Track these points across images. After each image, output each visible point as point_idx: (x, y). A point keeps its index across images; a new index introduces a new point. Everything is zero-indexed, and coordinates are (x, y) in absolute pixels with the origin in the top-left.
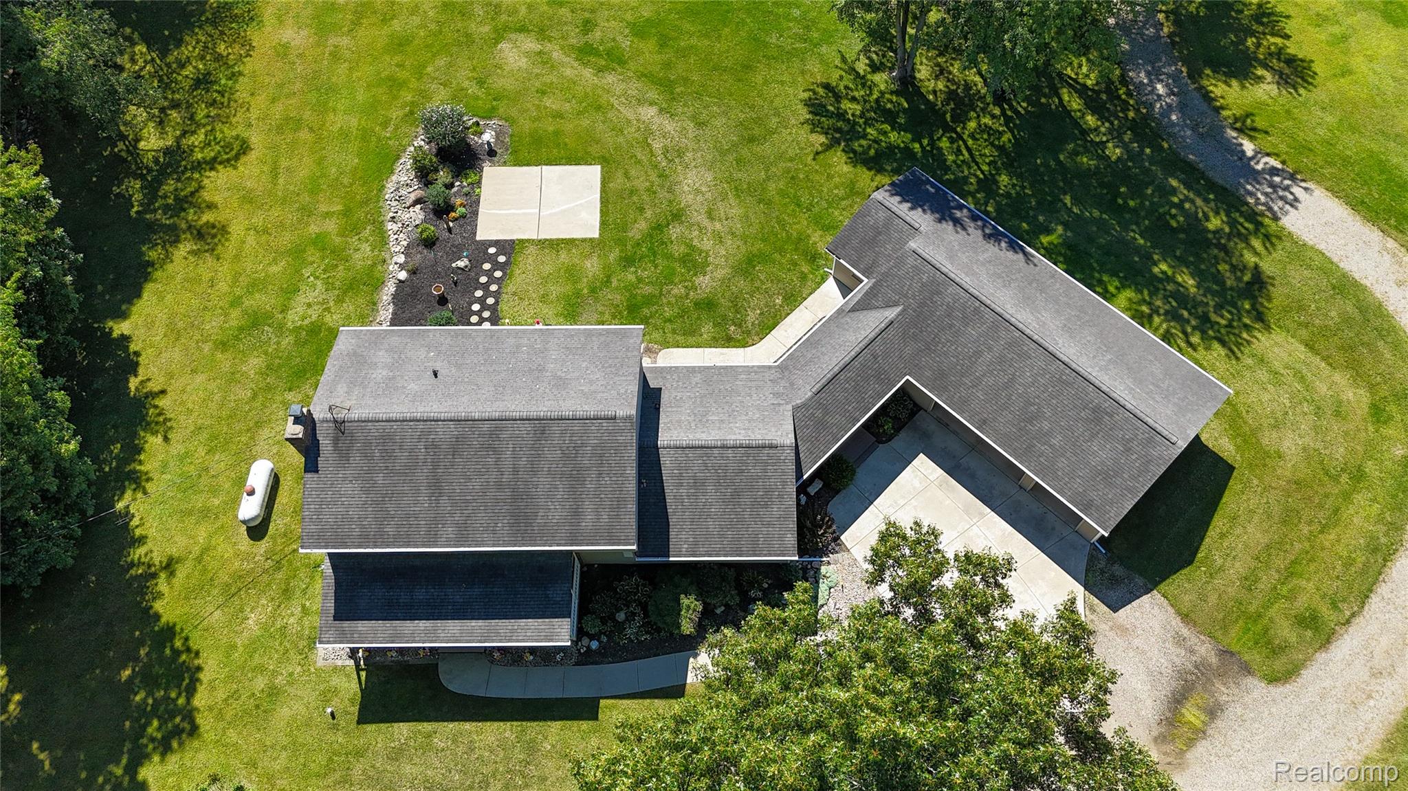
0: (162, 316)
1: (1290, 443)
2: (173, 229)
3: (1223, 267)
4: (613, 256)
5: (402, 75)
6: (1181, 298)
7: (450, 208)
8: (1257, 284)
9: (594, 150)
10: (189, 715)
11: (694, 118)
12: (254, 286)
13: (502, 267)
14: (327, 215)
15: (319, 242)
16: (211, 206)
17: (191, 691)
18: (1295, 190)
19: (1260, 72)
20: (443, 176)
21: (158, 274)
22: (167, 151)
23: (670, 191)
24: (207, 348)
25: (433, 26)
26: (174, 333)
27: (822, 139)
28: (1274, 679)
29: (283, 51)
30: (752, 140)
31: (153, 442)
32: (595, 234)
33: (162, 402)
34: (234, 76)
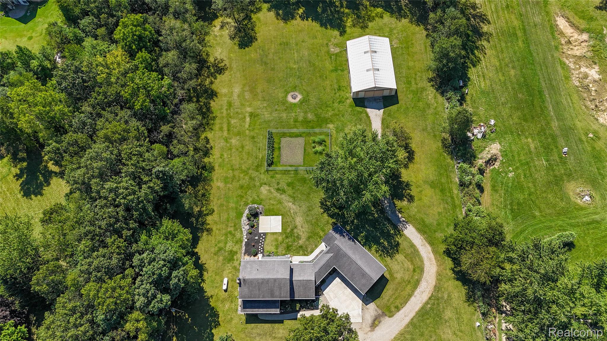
0: (203, 248)
1: (398, 276)
2: (202, 229)
3: (392, 241)
4: (284, 236)
5: (242, 194)
6: (384, 247)
7: (254, 226)
8: (398, 244)
9: (280, 213)
10: (218, 322)
11: (299, 205)
12: (219, 242)
13: (264, 238)
14: (231, 226)
15: (230, 233)
16: (209, 224)
17: (218, 318)
18: (407, 225)
19: (405, 199)
20: (252, 219)
21: (201, 239)
22: (199, 211)
23: (294, 222)
24: (212, 255)
25: (248, 183)
26: (206, 252)
27: (323, 210)
28: (390, 317)
29: (218, 188)
30: (310, 210)
31: (205, 273)
32: (281, 231)
33: (205, 266)
34: (209, 194)
